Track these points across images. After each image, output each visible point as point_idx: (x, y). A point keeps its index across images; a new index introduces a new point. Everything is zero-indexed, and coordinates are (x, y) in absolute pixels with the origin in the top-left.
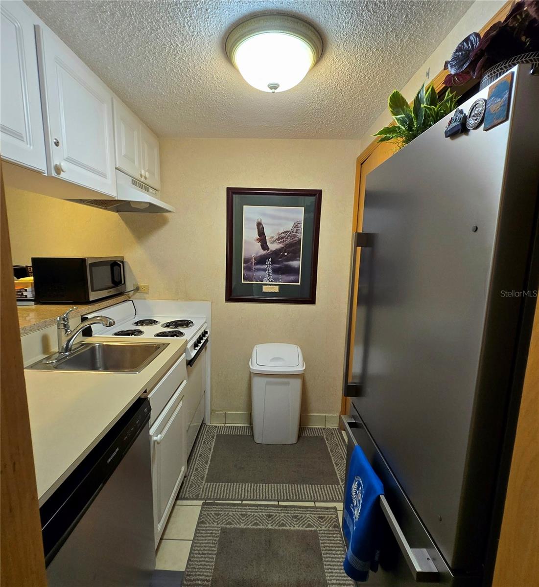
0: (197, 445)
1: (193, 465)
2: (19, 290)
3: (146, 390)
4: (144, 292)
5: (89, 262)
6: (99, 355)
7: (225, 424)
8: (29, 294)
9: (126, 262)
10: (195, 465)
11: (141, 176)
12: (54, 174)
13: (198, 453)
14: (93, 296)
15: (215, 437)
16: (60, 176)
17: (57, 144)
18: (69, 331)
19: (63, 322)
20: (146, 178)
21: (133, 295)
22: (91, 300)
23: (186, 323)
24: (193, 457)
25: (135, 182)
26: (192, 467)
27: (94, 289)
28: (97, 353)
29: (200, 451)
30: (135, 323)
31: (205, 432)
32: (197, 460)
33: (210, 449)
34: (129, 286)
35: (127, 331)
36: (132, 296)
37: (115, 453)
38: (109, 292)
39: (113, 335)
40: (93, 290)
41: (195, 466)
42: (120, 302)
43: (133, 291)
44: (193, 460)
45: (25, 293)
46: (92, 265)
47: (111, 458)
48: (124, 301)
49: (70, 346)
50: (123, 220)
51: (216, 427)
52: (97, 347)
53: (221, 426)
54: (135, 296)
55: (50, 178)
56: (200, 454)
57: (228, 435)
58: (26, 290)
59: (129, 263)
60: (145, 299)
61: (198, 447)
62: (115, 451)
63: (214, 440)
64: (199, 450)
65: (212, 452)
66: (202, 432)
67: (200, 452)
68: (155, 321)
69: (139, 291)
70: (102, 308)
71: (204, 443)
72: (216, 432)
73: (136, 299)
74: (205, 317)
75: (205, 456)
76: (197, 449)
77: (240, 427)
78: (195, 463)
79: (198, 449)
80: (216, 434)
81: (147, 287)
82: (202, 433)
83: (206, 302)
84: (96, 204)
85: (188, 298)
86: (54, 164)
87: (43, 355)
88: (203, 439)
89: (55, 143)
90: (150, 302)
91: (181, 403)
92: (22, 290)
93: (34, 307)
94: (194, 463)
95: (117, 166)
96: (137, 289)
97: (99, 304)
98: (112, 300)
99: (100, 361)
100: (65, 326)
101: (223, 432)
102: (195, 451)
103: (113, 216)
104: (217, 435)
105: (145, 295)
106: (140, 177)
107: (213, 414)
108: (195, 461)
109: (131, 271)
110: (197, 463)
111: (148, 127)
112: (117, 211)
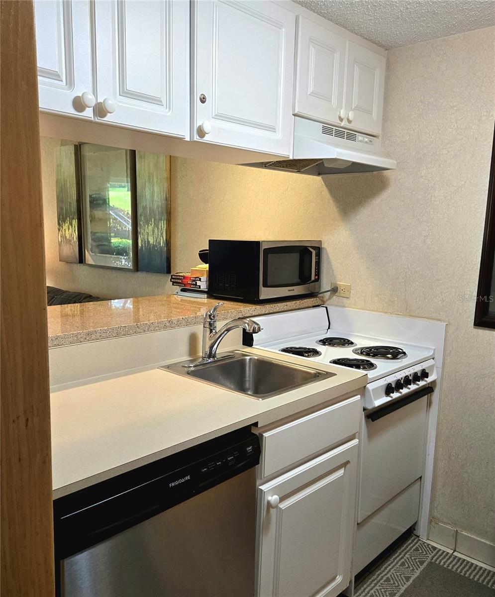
0: (389, 563)
1: (369, 588)
2: (194, 279)
3: (257, 423)
4: (344, 295)
5: (263, 247)
6: (249, 372)
7: (455, 551)
8: (203, 285)
9: (323, 248)
10: (371, 589)
11: (341, 120)
12: (196, 138)
13: (386, 575)
14: (265, 293)
15: (425, 564)
16: (204, 139)
17: (203, 100)
18: (214, 331)
19: (209, 320)
20: (349, 121)
21: (330, 298)
22: (261, 298)
23: (394, 353)
24: (375, 577)
25: (327, 130)
26: (367, 590)
27: (269, 284)
28: (247, 369)
29: (390, 573)
30: (320, 341)
31: (411, 548)
32: (379, 584)
33: (408, 579)
34: (325, 285)
35: (300, 348)
36: (327, 300)
37: (183, 480)
38: (289, 290)
39: (279, 351)
40: (265, 285)
41: (372, 592)
42: (307, 305)
43: (329, 293)
44: (374, 580)
45: (199, 283)
46: (268, 251)
47: (177, 483)
48: (314, 307)
49: (213, 353)
50: (327, 186)
51: (435, 548)
52: (248, 361)
53: (444, 552)
54: (332, 300)
55: (192, 143)
56: (388, 578)
57: (450, 570)
58: (200, 280)
59: (328, 250)
60: (344, 307)
61: (389, 565)
62: (183, 477)
63: (422, 568)
64: (390, 571)
65: (409, 583)
66: (407, 547)
67: (389, 575)
68: (349, 341)
69: (337, 294)
70: (275, 311)
71: (403, 564)
72: (430, 556)
73: (332, 305)
74: (434, 348)
75: (394, 583)
76: (386, 568)
77: (481, 568)
78: (374, 587)
79: (388, 569)
80: (429, 560)
81: (348, 289)
82: (405, 549)
83: (439, 322)
84: (283, 167)
85: (409, 311)
86: (198, 126)
87: (188, 357)
88: (402, 558)
89: (200, 99)
90: (350, 311)
91: (341, 472)
92: (197, 279)
93: (206, 301)
94: (373, 585)
95: (296, 112)
96: (335, 290)
97: (272, 305)
98: (294, 302)
99: (249, 380)
100: (210, 324)
101: (443, 562)
102: (382, 569)
103: (315, 181)
104: (431, 563)
105: (345, 300)
106: (339, 122)
107: (433, 524)
108: (376, 585)
109: (329, 263)
110: (377, 587)
111: (366, 39)
112: (319, 174)
